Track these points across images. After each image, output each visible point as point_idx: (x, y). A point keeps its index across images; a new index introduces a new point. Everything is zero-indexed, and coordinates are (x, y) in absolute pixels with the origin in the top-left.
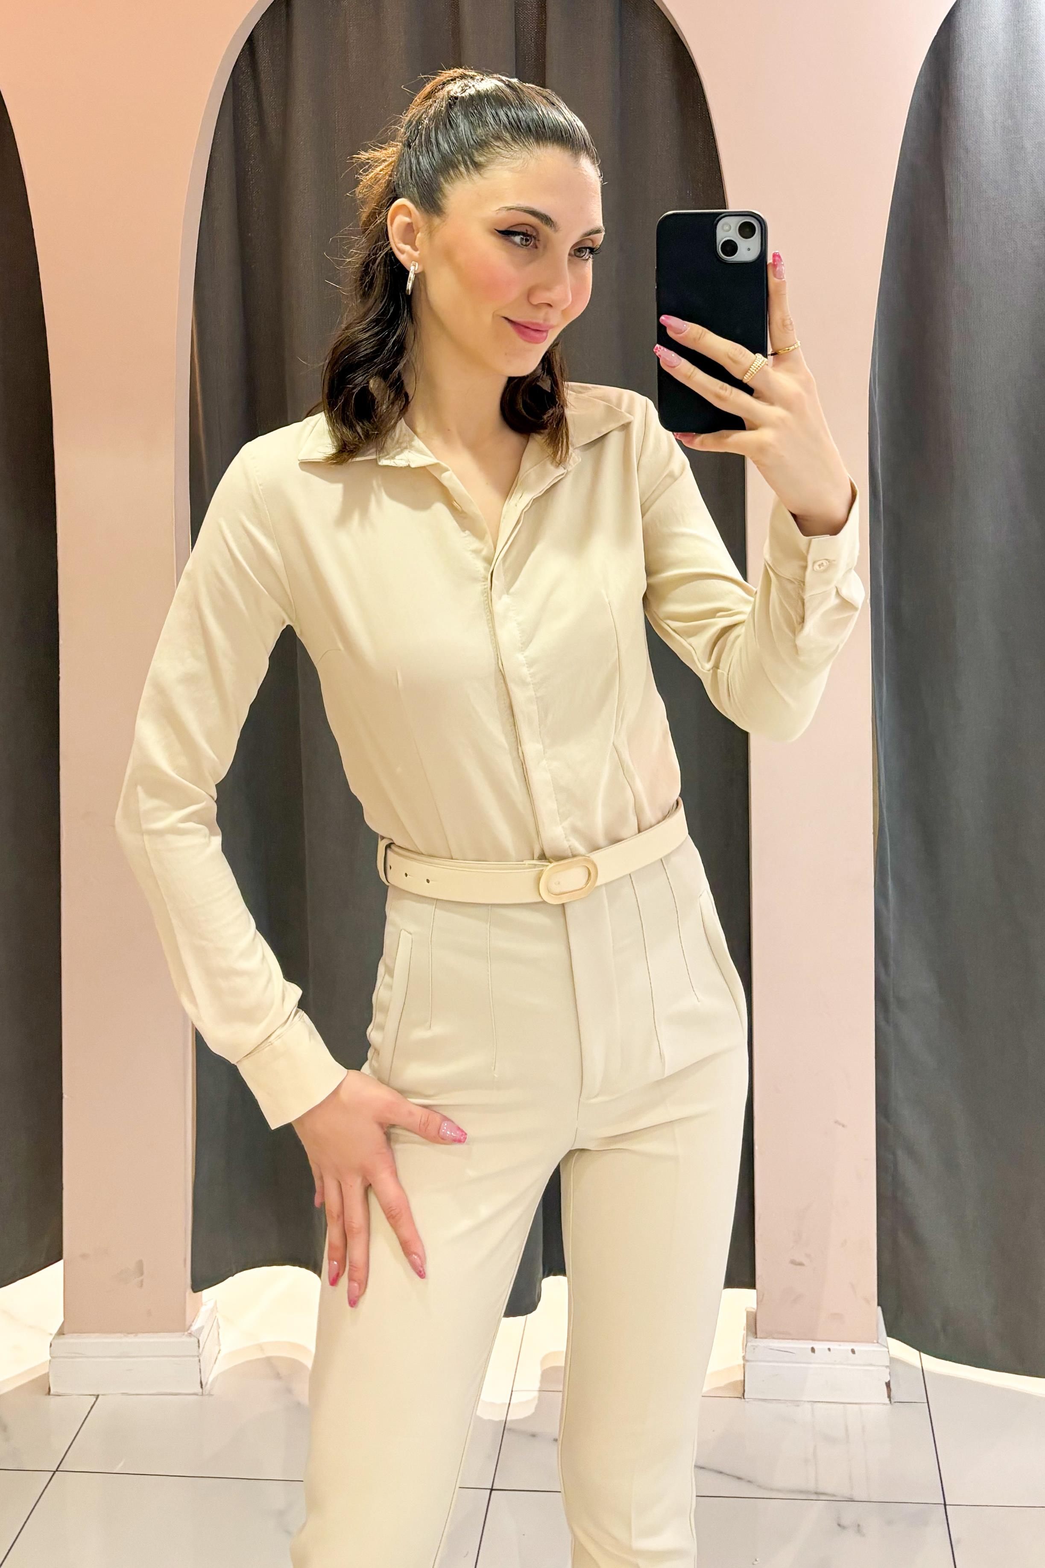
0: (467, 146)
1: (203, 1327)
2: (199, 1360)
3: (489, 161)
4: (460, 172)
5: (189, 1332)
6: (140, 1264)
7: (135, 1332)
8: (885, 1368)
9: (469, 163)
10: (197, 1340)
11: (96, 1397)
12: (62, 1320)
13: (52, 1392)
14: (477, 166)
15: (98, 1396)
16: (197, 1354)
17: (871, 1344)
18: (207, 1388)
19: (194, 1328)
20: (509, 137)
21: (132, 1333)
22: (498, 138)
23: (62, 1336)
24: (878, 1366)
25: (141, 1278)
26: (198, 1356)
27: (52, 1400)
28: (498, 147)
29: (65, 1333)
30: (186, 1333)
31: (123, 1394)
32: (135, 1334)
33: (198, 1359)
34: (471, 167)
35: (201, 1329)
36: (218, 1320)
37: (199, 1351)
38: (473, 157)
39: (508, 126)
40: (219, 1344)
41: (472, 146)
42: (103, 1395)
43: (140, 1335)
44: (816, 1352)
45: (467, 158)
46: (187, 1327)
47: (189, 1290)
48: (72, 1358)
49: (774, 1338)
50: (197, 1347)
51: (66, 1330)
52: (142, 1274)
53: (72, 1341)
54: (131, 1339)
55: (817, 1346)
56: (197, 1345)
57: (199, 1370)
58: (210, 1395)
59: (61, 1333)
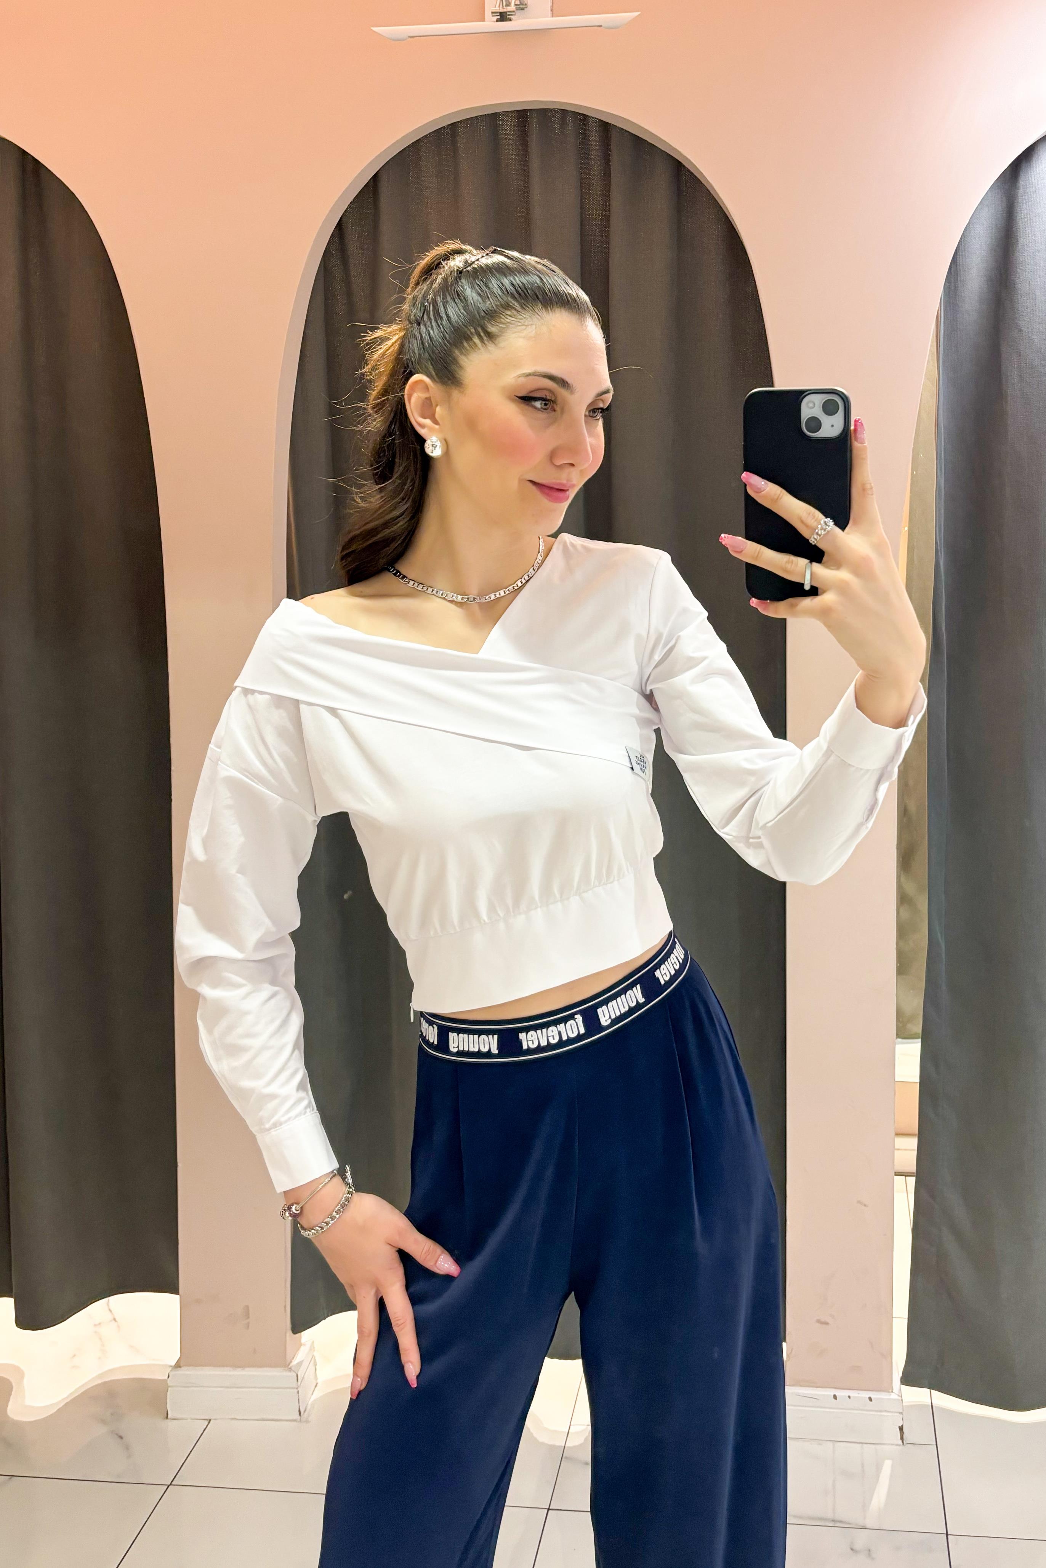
0: (478, 317)
1: (302, 1361)
2: (298, 1392)
3: (502, 331)
4: (474, 341)
5: (289, 1367)
6: (247, 1307)
7: (242, 1366)
8: (898, 1414)
9: (482, 334)
10: (295, 1375)
11: (208, 1421)
12: (180, 1355)
13: (169, 1416)
14: (490, 336)
15: (210, 1420)
16: (296, 1387)
17: (887, 1393)
18: (305, 1416)
19: (295, 1362)
20: (518, 306)
21: (240, 1367)
22: (507, 306)
23: (179, 1369)
24: (892, 1412)
25: (248, 1320)
26: (297, 1388)
27: (170, 1424)
28: (510, 316)
29: (181, 1365)
30: (286, 1368)
31: (232, 1419)
32: (241, 1369)
33: (297, 1390)
34: (485, 338)
35: (300, 1364)
36: (315, 1357)
37: (297, 1384)
38: (486, 328)
39: (516, 295)
40: (317, 1380)
41: (483, 317)
42: (215, 1419)
43: (247, 1369)
44: (837, 1398)
45: (480, 329)
46: (288, 1363)
47: (289, 1333)
48: (188, 1387)
49: (801, 1386)
50: (296, 1382)
51: (181, 1364)
52: (248, 1318)
53: (189, 1373)
54: (239, 1372)
55: (839, 1393)
56: (296, 1378)
57: (298, 1400)
58: (307, 1421)
59: (178, 1365)
